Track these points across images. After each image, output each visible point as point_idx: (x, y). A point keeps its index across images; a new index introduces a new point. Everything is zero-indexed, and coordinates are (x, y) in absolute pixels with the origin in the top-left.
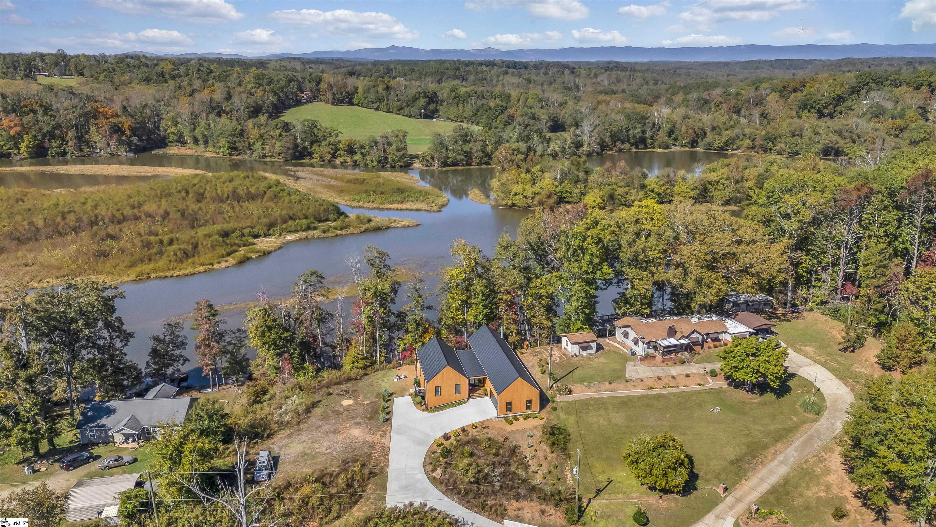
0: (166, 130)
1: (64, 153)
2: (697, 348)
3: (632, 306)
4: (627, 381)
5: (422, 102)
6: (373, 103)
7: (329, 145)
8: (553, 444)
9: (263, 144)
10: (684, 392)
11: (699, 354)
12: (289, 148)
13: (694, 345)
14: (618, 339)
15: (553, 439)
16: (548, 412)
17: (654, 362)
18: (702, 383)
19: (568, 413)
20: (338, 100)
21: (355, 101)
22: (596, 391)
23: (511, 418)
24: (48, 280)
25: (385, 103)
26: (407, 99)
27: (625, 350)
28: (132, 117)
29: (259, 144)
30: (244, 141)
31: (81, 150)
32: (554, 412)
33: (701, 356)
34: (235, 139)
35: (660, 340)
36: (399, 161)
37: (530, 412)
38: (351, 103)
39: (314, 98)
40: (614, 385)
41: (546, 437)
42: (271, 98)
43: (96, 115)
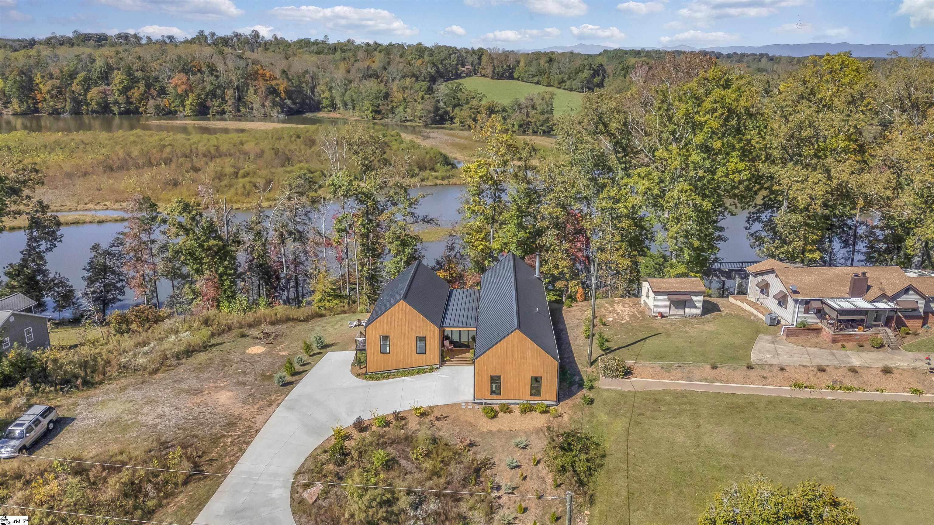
0: (320, 95)
1: (223, 112)
2: (913, 325)
3: (784, 242)
4: (750, 367)
5: (586, 74)
6: (534, 76)
7: (471, 108)
8: (563, 469)
9: (405, 108)
10: (875, 403)
11: (916, 334)
12: (430, 112)
13: (907, 317)
14: (751, 297)
15: (566, 459)
16: (574, 406)
17: (814, 340)
18: (919, 387)
19: (614, 413)
20: (498, 74)
21: (516, 75)
22: (682, 379)
23: (497, 408)
24: (106, 203)
25: (546, 76)
26: (570, 71)
27: (760, 316)
28: (289, 80)
29: (401, 108)
30: (388, 105)
31: (239, 111)
32: (586, 408)
33: (918, 339)
34: (380, 102)
35: (833, 299)
36: (542, 125)
37: (535, 401)
38: (511, 77)
39: (474, 72)
40: (723, 371)
41: (552, 453)
42: (429, 69)
43: (255, 76)
